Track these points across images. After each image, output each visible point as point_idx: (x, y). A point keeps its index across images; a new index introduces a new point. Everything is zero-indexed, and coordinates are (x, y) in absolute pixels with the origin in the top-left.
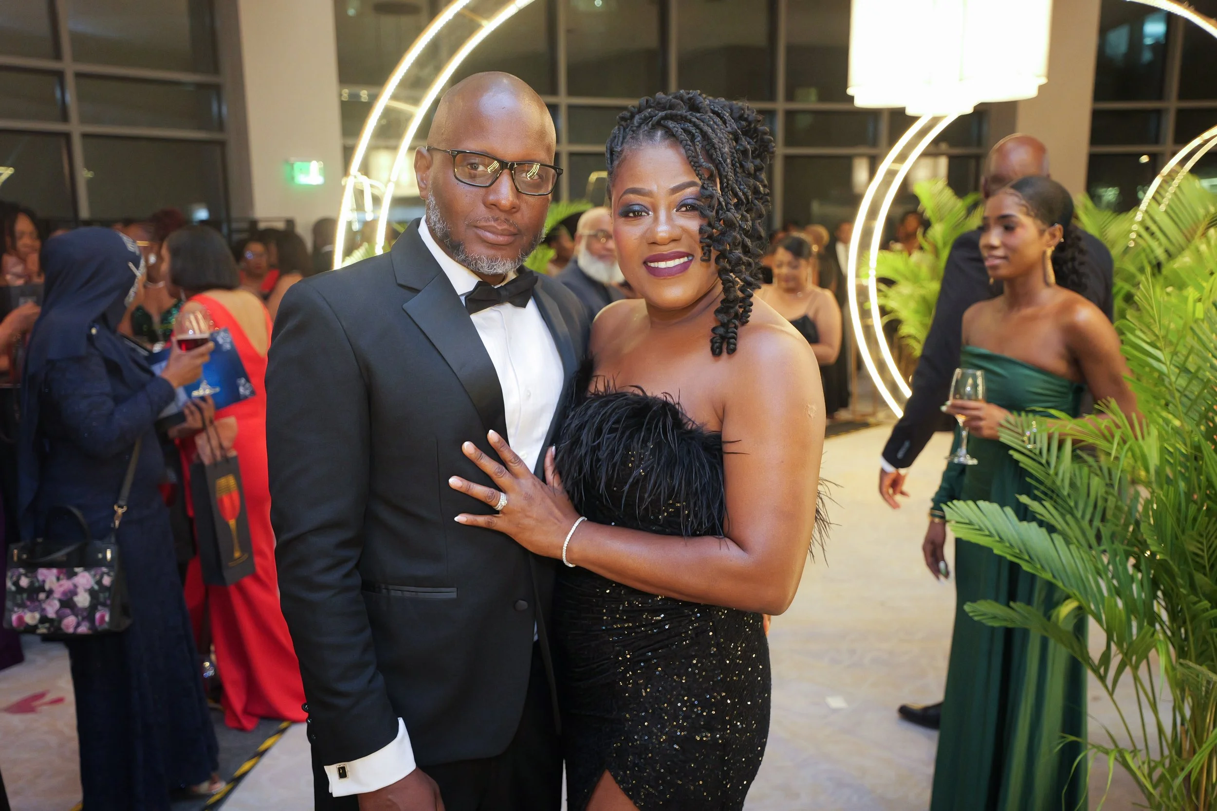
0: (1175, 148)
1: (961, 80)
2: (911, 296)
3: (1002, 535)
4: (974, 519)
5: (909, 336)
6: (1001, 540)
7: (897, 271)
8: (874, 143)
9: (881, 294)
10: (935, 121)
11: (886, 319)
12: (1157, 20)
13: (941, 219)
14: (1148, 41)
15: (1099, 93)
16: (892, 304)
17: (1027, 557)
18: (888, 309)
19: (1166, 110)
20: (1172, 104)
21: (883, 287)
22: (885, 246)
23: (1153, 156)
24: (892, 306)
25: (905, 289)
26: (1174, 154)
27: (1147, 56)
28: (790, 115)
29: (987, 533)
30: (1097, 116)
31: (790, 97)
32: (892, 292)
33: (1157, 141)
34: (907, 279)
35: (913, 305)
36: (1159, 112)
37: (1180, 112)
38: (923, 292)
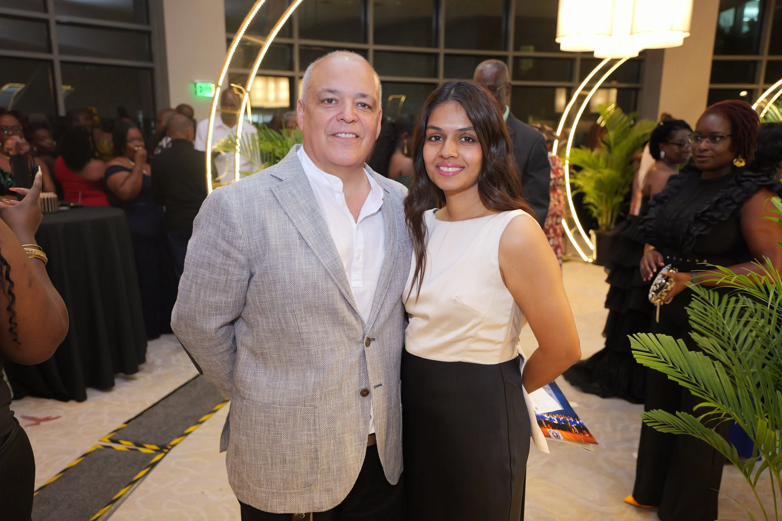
0: (766, 86)
1: (631, 34)
2: (591, 178)
3: (675, 361)
4: (653, 348)
5: (589, 204)
6: (674, 367)
7: (584, 162)
8: (570, 79)
9: (572, 176)
10: (613, 62)
11: (575, 192)
12: (753, 6)
13: (613, 128)
14: (746, 19)
15: (717, 50)
16: (579, 182)
17: (694, 381)
18: (576, 185)
19: (761, 61)
20: (764, 58)
21: (574, 171)
22: (576, 145)
23: (750, 91)
24: (579, 184)
25: (589, 173)
26: (764, 90)
27: (745, 29)
28: (517, 59)
29: (663, 360)
30: (715, 64)
31: (517, 48)
32: (579, 175)
33: (753, 81)
34: (590, 166)
35: (592, 184)
36: (755, 63)
37: (769, 63)
38: (599, 175)
